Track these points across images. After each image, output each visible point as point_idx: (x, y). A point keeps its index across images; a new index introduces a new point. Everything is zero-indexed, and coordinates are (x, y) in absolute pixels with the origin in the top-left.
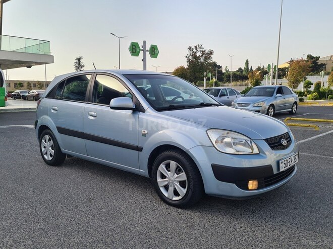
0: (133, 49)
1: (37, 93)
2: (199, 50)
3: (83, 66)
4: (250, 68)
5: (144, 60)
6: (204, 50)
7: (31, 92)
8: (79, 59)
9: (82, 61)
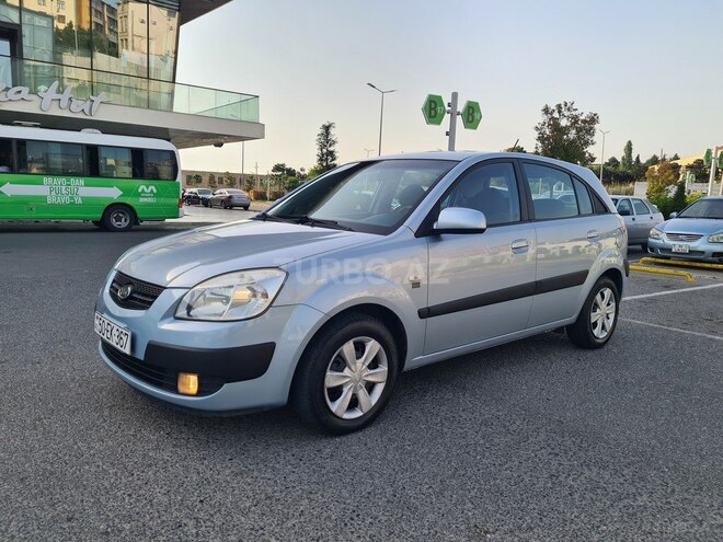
0: (431, 109)
1: (228, 195)
2: (566, 113)
3: (334, 142)
4: (634, 159)
5: (451, 134)
6: (577, 113)
7: (218, 192)
8: (327, 128)
9: (332, 131)
